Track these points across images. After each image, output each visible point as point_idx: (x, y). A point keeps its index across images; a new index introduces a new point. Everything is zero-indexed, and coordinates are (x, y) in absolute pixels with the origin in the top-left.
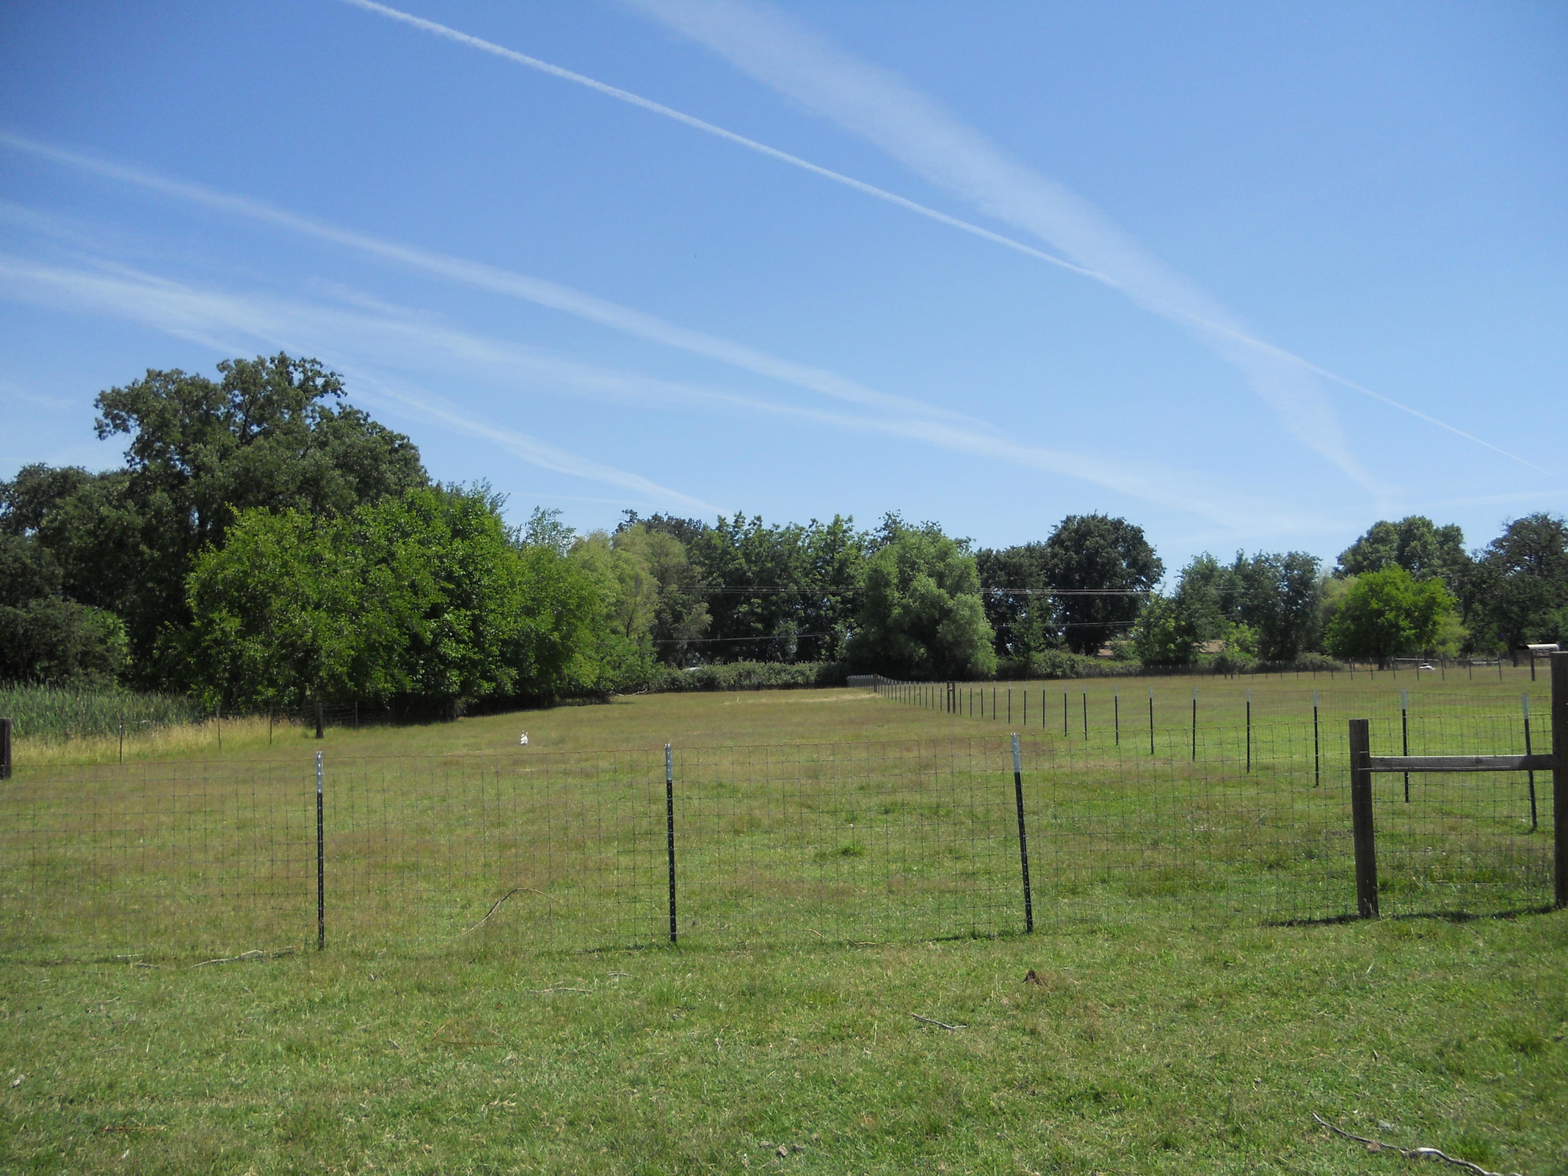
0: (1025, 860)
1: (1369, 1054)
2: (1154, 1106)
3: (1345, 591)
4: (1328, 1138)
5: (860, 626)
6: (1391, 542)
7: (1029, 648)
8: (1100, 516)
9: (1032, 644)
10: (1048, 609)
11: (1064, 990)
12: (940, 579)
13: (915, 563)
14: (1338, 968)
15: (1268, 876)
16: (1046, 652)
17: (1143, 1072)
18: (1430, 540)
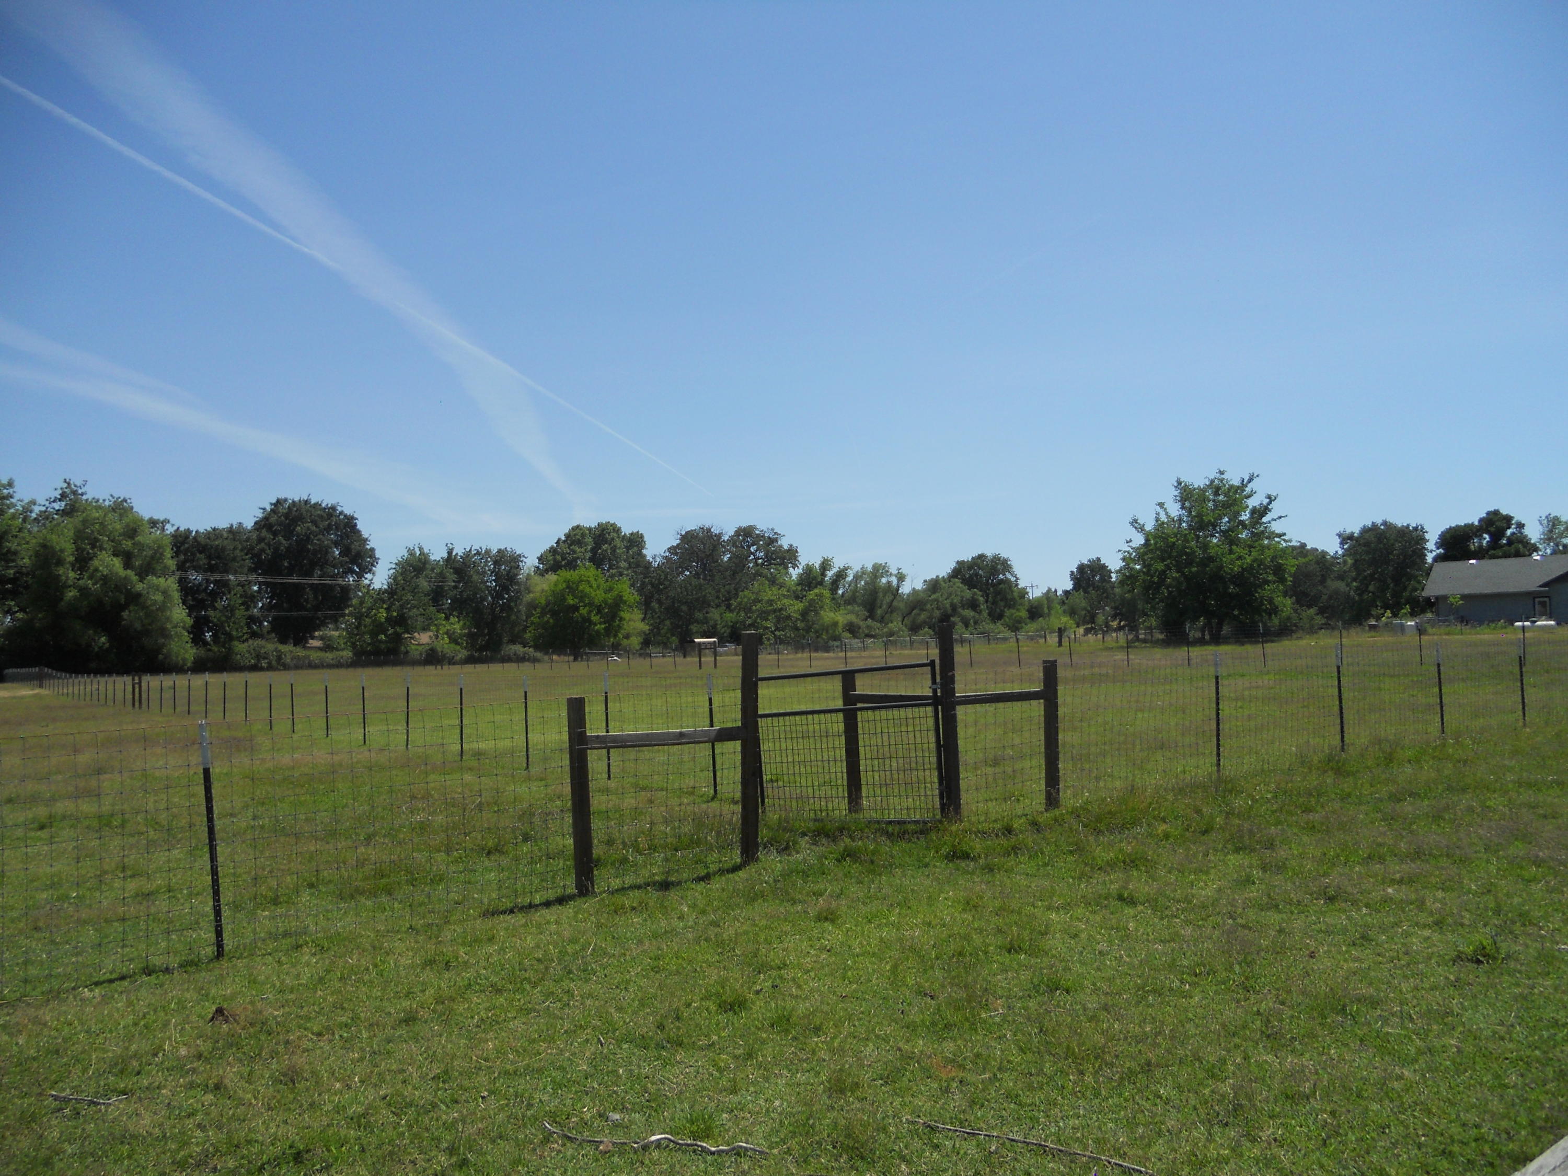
0: (214, 872)
1: (596, 1040)
2: (368, 1154)
3: (545, 587)
4: (560, 1148)
5: (22, 610)
6: (586, 545)
7: (230, 638)
8: (313, 502)
9: (234, 633)
10: (254, 596)
11: (261, 1026)
12: (128, 559)
13: (97, 540)
14: (560, 952)
15: (487, 863)
16: (251, 642)
17: (354, 1112)
18: (619, 545)
